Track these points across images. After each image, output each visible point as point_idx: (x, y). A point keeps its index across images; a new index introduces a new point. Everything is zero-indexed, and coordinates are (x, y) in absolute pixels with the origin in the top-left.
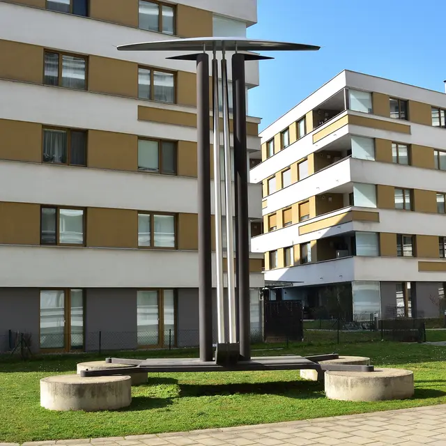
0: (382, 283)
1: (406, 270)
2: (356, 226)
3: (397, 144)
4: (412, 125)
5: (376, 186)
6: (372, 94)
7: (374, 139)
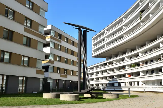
0: (53, 79)
1: (57, 76)
3: (59, 45)
4: (62, 41)
5: (54, 55)
6: (55, 32)
7: (55, 43)
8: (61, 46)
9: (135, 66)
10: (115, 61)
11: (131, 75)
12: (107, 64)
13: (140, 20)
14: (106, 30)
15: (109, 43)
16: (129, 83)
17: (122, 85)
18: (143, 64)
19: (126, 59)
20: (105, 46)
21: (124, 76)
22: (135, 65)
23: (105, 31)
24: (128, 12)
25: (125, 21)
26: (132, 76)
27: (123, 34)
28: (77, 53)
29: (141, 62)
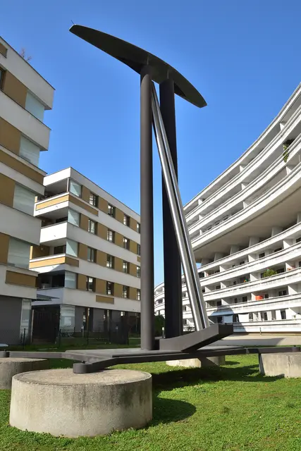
0: (76, 306)
1: (88, 299)
2: (67, 268)
3: (91, 220)
4: (99, 211)
5: (79, 243)
6: (82, 186)
7: (80, 214)
8: (96, 223)
9: (274, 273)
10: (222, 265)
11: (264, 295)
12: (205, 273)
13: (285, 161)
14: (200, 198)
15: (208, 228)
16: (259, 314)
17: (243, 319)
18: (294, 266)
19: (251, 259)
20: (199, 233)
21: (245, 298)
22: (273, 271)
23: (197, 200)
24: (251, 150)
25: (245, 173)
26: (267, 297)
27: (241, 203)
28: (138, 245)
29: (289, 262)
